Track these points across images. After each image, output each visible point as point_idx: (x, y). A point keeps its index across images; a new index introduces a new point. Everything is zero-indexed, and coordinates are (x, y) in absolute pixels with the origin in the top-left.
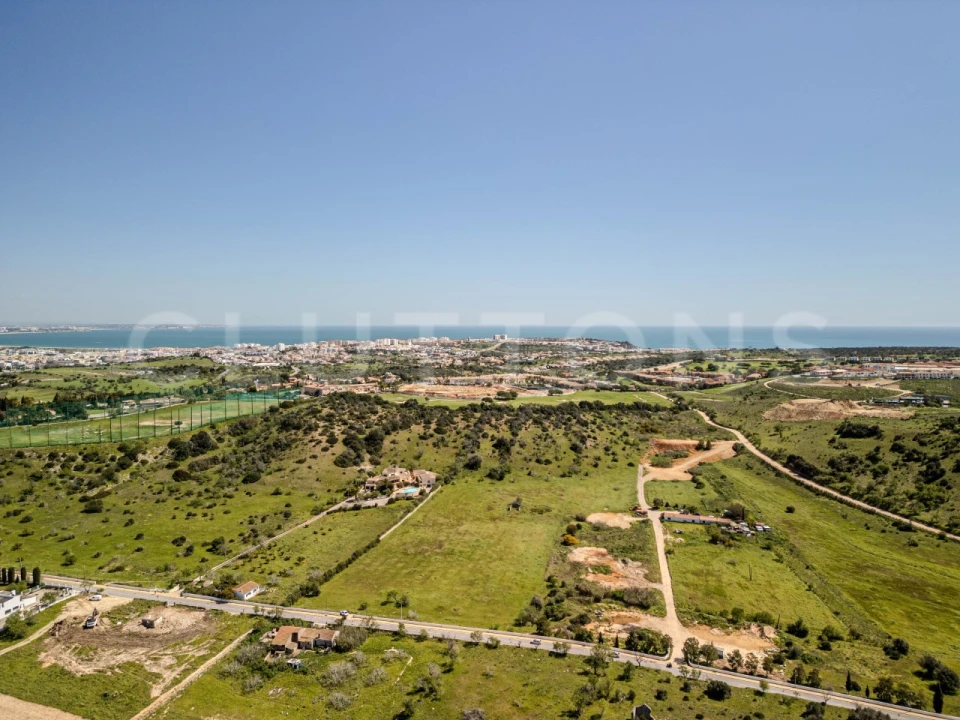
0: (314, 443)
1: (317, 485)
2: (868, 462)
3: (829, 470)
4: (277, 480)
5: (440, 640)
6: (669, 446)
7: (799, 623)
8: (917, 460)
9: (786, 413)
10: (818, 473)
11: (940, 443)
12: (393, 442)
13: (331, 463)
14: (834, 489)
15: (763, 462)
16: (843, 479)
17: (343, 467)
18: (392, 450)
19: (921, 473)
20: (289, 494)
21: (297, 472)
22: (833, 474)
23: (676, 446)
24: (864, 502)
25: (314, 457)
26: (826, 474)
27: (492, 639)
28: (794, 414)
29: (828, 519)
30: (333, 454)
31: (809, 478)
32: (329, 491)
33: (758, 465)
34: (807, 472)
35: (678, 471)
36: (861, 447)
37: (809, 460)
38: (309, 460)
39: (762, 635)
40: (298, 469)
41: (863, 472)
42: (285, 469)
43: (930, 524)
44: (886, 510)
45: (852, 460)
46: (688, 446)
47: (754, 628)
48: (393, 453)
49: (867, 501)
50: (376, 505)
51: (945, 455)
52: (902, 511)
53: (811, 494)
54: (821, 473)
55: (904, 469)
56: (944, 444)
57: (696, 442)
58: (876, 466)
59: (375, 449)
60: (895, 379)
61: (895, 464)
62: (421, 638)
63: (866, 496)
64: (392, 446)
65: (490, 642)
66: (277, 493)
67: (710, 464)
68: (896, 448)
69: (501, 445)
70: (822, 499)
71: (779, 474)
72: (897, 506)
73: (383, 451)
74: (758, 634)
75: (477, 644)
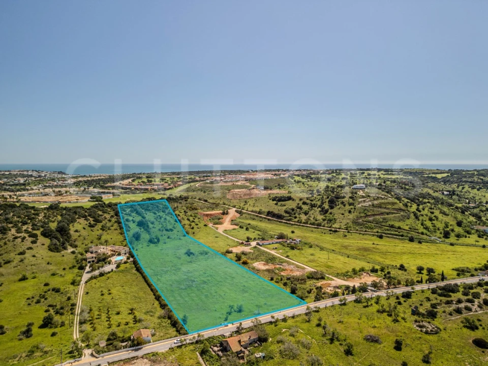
0: (19, 240)
1: (50, 267)
2: (298, 210)
3: (287, 215)
4: (13, 270)
5: (293, 317)
6: (211, 215)
7: (373, 268)
8: (315, 207)
9: (238, 196)
10: (284, 217)
11: (317, 200)
12: (76, 231)
13: (47, 251)
14: (295, 222)
15: (257, 216)
16: (296, 217)
17: (57, 252)
18: (79, 236)
19: (320, 211)
20: (34, 278)
21: (26, 261)
22: (290, 216)
23: (214, 214)
24: (310, 225)
25: (31, 248)
26: (287, 217)
27: (316, 307)
28: (242, 196)
29: (307, 233)
30: (43, 245)
31: (282, 219)
32: (64, 269)
33: (256, 217)
34: (279, 217)
35: (226, 225)
36: (290, 205)
37: (276, 212)
38: (27, 251)
39: (370, 275)
40: (25, 258)
41: (300, 214)
42: (13, 261)
43: (339, 229)
44: (320, 226)
45: (293, 210)
46: (218, 213)
47: (365, 274)
48: (81, 238)
49: (310, 224)
50: (112, 270)
51: (323, 203)
52: (326, 225)
53: (289, 225)
54: (286, 217)
55: (313, 211)
56: (319, 200)
57: (221, 212)
58: (303, 211)
59: (68, 237)
60: (246, 181)
61: (309, 209)
62: (284, 320)
63: (309, 223)
64: (78, 234)
65: (315, 309)
66: (24, 279)
67: (235, 220)
68: (304, 203)
69: (141, 224)
70: (295, 226)
71: (269, 220)
72: (323, 224)
73: (73, 238)
74: (368, 275)
75: (310, 313)
